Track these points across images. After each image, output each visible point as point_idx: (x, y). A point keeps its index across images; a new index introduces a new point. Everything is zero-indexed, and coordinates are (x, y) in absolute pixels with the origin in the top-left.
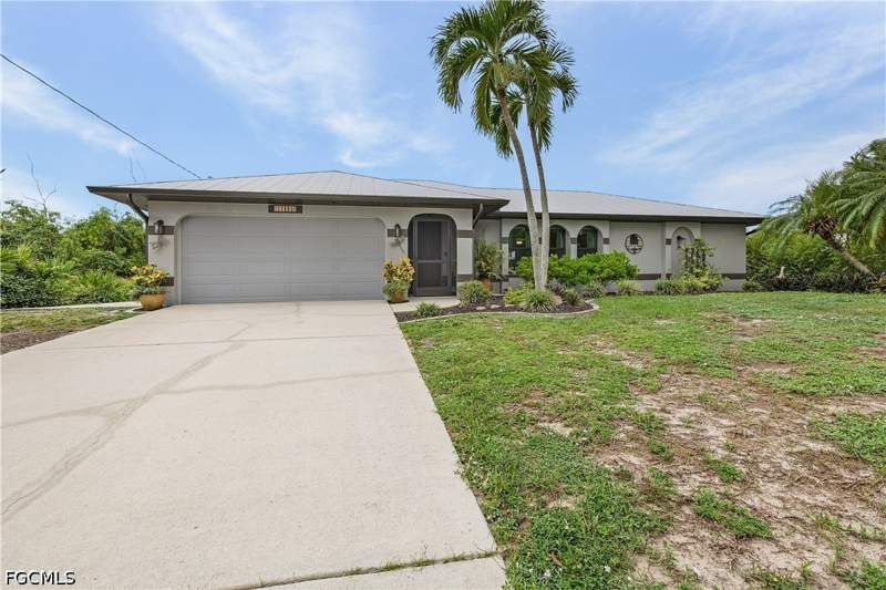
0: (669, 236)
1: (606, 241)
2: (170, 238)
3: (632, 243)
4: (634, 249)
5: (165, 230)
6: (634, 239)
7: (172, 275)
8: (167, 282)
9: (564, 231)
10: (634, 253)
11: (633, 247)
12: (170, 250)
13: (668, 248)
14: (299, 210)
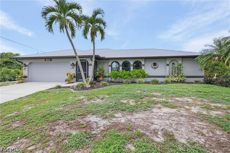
0: (168, 63)
1: (144, 65)
2: (27, 68)
3: (154, 65)
4: (155, 68)
5: (26, 65)
6: (155, 64)
7: (27, 75)
8: (25, 77)
9: (129, 63)
10: (155, 69)
11: (154, 67)
12: (27, 70)
13: (168, 67)
14: (51, 60)
